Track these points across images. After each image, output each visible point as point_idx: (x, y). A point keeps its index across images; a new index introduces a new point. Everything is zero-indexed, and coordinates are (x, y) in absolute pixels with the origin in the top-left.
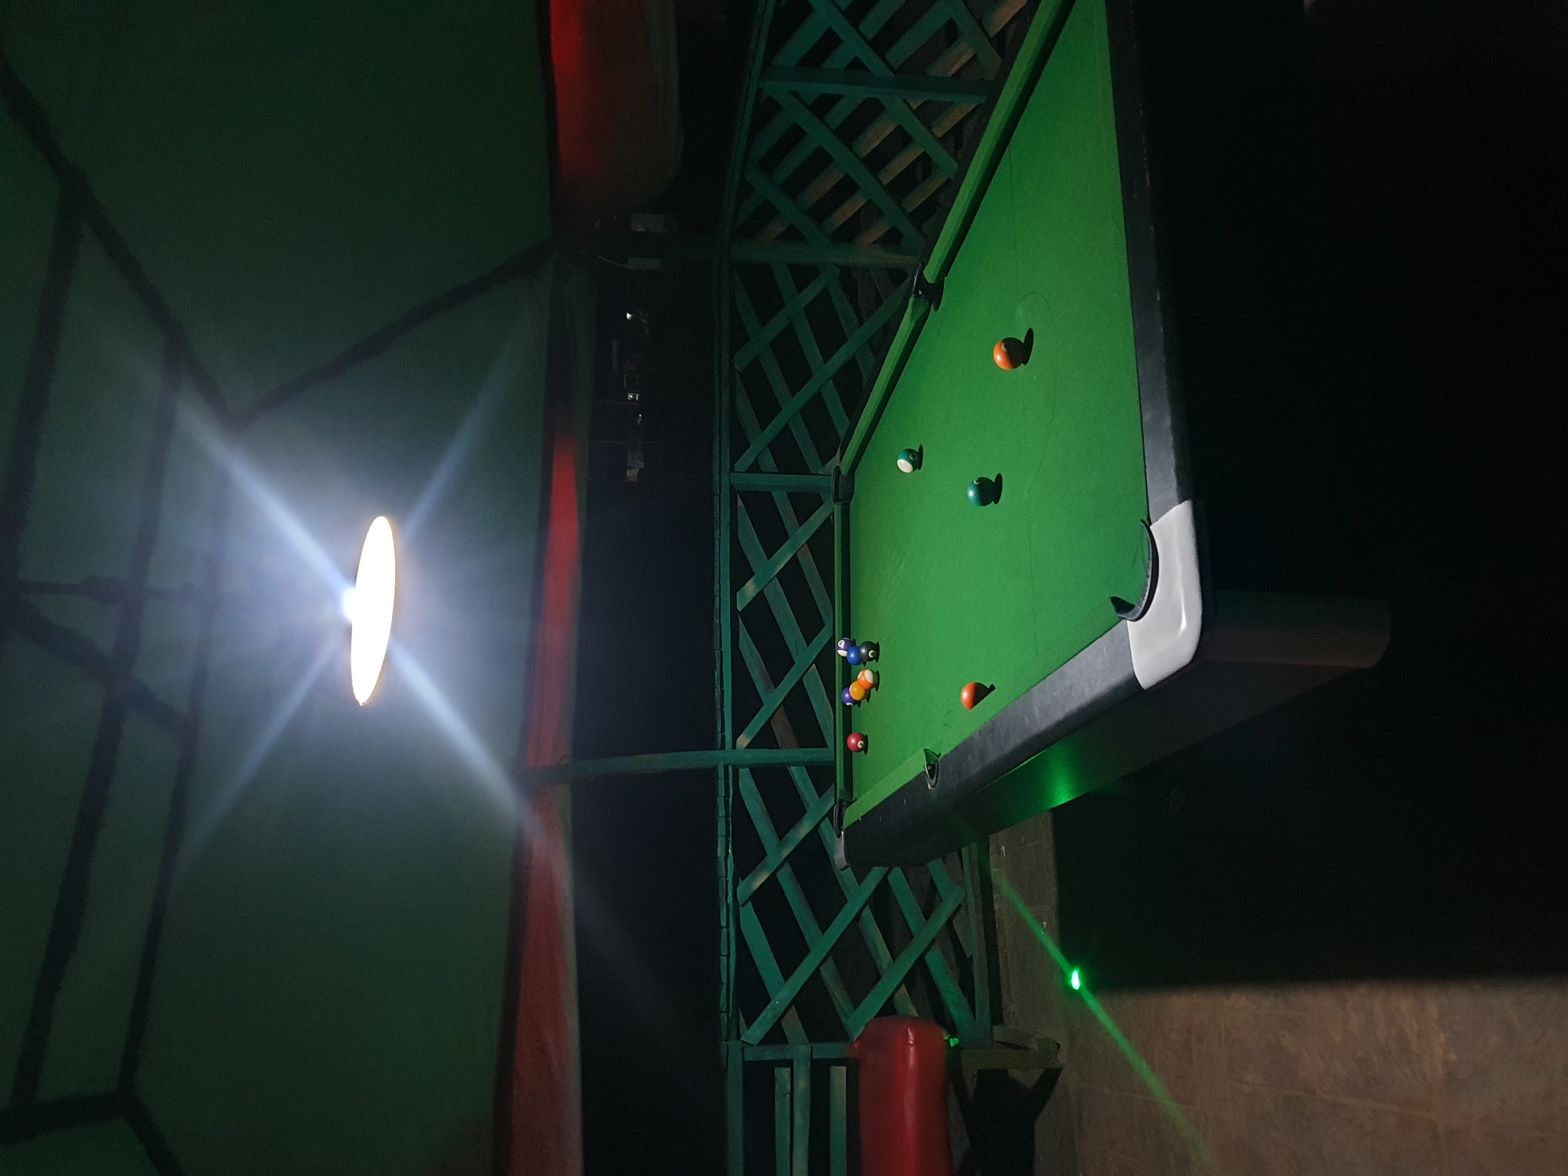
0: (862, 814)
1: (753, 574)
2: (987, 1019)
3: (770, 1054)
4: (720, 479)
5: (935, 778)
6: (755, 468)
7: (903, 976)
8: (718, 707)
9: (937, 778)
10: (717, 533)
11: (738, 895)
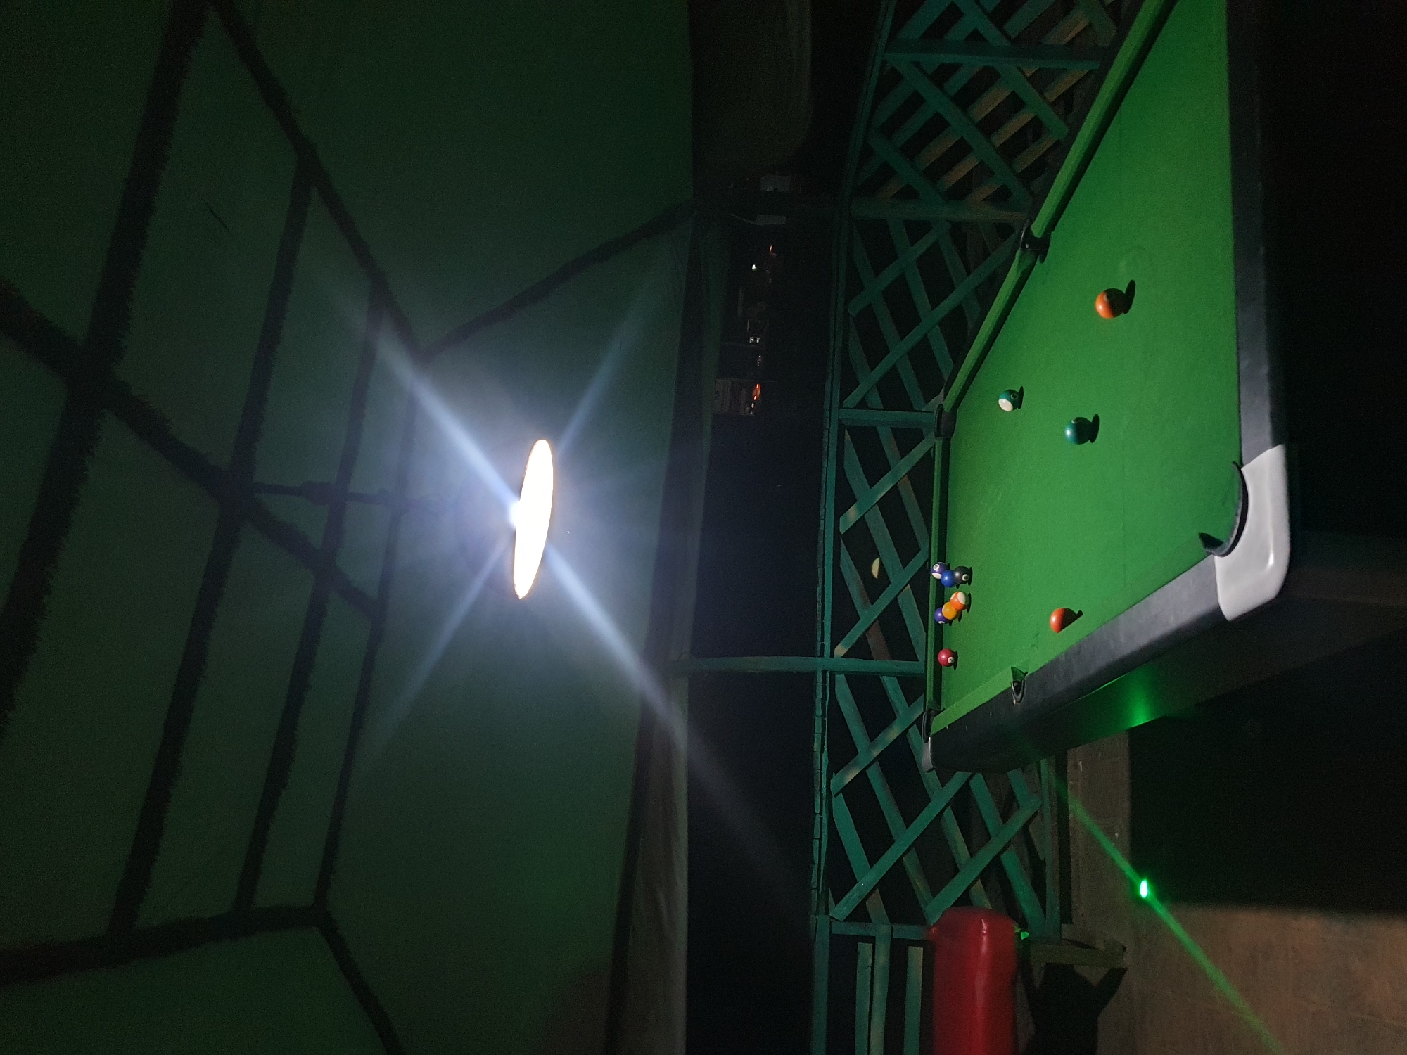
0: (949, 723)
1: (856, 501)
2: (1057, 916)
3: (854, 929)
4: (830, 413)
5: (1020, 695)
6: (862, 405)
7: (978, 872)
8: (819, 618)
9: (1023, 694)
10: (825, 463)
11: (831, 787)
